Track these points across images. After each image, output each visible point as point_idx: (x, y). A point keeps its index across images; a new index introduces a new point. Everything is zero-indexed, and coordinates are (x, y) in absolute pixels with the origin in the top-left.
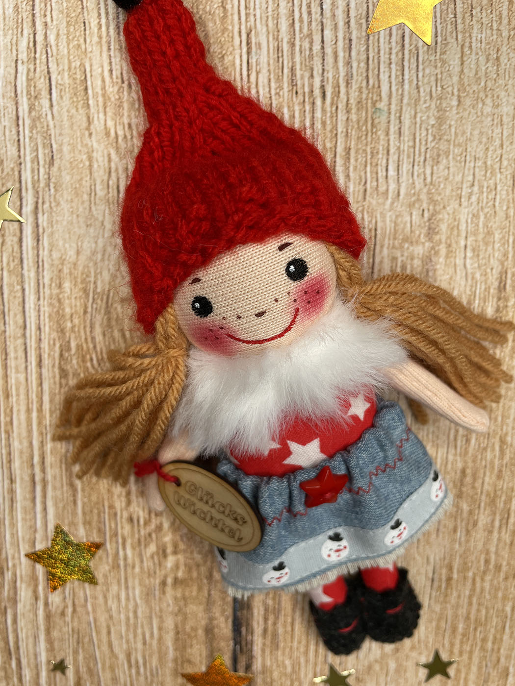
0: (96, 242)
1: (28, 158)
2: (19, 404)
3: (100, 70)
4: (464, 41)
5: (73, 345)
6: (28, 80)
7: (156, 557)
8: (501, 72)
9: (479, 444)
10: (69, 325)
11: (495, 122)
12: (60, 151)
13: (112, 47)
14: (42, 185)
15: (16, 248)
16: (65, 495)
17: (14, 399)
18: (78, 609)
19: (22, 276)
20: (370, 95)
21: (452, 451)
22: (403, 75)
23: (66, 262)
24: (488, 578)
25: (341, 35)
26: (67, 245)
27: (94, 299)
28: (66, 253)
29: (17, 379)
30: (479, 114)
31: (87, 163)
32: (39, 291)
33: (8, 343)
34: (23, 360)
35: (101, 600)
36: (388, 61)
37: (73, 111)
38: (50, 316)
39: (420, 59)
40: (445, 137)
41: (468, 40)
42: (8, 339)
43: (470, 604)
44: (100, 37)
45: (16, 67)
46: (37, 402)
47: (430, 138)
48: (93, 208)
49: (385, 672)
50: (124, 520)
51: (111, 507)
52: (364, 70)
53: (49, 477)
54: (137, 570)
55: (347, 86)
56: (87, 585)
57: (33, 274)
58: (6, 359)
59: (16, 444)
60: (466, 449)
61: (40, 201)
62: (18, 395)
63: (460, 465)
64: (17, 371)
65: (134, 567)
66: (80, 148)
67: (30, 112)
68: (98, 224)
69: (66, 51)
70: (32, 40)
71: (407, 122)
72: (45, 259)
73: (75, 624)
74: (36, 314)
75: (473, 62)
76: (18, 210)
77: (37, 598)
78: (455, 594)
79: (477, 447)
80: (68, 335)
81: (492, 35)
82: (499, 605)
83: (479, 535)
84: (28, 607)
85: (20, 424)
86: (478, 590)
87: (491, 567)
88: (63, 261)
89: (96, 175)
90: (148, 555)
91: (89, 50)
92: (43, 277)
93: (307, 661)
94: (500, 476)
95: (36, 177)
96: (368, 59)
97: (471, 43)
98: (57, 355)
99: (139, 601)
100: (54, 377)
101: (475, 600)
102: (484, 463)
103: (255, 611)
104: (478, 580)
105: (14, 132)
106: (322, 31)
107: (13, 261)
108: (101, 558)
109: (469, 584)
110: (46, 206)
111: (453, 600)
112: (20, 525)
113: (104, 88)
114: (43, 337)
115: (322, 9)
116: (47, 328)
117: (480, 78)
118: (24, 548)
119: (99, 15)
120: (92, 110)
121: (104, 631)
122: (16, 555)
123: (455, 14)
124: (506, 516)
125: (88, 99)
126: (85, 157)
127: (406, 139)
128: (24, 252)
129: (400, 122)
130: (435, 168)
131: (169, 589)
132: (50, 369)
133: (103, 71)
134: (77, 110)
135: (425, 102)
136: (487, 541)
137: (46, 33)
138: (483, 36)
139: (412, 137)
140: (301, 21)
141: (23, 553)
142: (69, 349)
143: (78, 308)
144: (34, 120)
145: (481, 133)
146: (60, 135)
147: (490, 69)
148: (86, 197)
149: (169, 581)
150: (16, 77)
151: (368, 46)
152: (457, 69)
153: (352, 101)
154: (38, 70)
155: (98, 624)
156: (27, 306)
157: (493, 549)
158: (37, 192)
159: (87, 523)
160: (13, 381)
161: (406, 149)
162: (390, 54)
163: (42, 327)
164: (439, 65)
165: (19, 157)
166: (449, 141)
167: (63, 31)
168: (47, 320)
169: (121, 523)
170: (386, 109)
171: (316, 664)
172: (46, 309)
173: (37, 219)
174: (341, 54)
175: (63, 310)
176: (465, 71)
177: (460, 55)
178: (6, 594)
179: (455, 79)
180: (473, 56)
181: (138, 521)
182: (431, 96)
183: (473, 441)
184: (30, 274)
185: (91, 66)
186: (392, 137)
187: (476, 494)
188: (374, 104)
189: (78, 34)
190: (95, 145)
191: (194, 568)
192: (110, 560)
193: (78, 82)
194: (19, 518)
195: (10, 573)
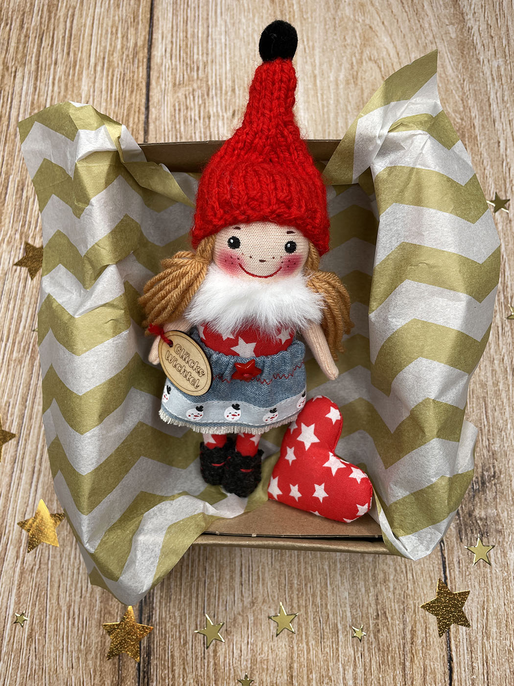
2: (35, 423)
16: (50, 481)
18: (43, 566)
35: (58, 558)
49: (246, 624)
53: (43, 468)
59: (29, 447)
73: (38, 579)
77: (17, 558)
84: (11, 565)
85: (34, 435)
93: (190, 613)
112: (19, 501)
118: (18, 518)
121: (56, 585)
122: (12, 524)
141: (17, 522)
155: (53, 579)
160: (36, 410)
171: (197, 616)
194: (20, 497)
195: (5, 537)
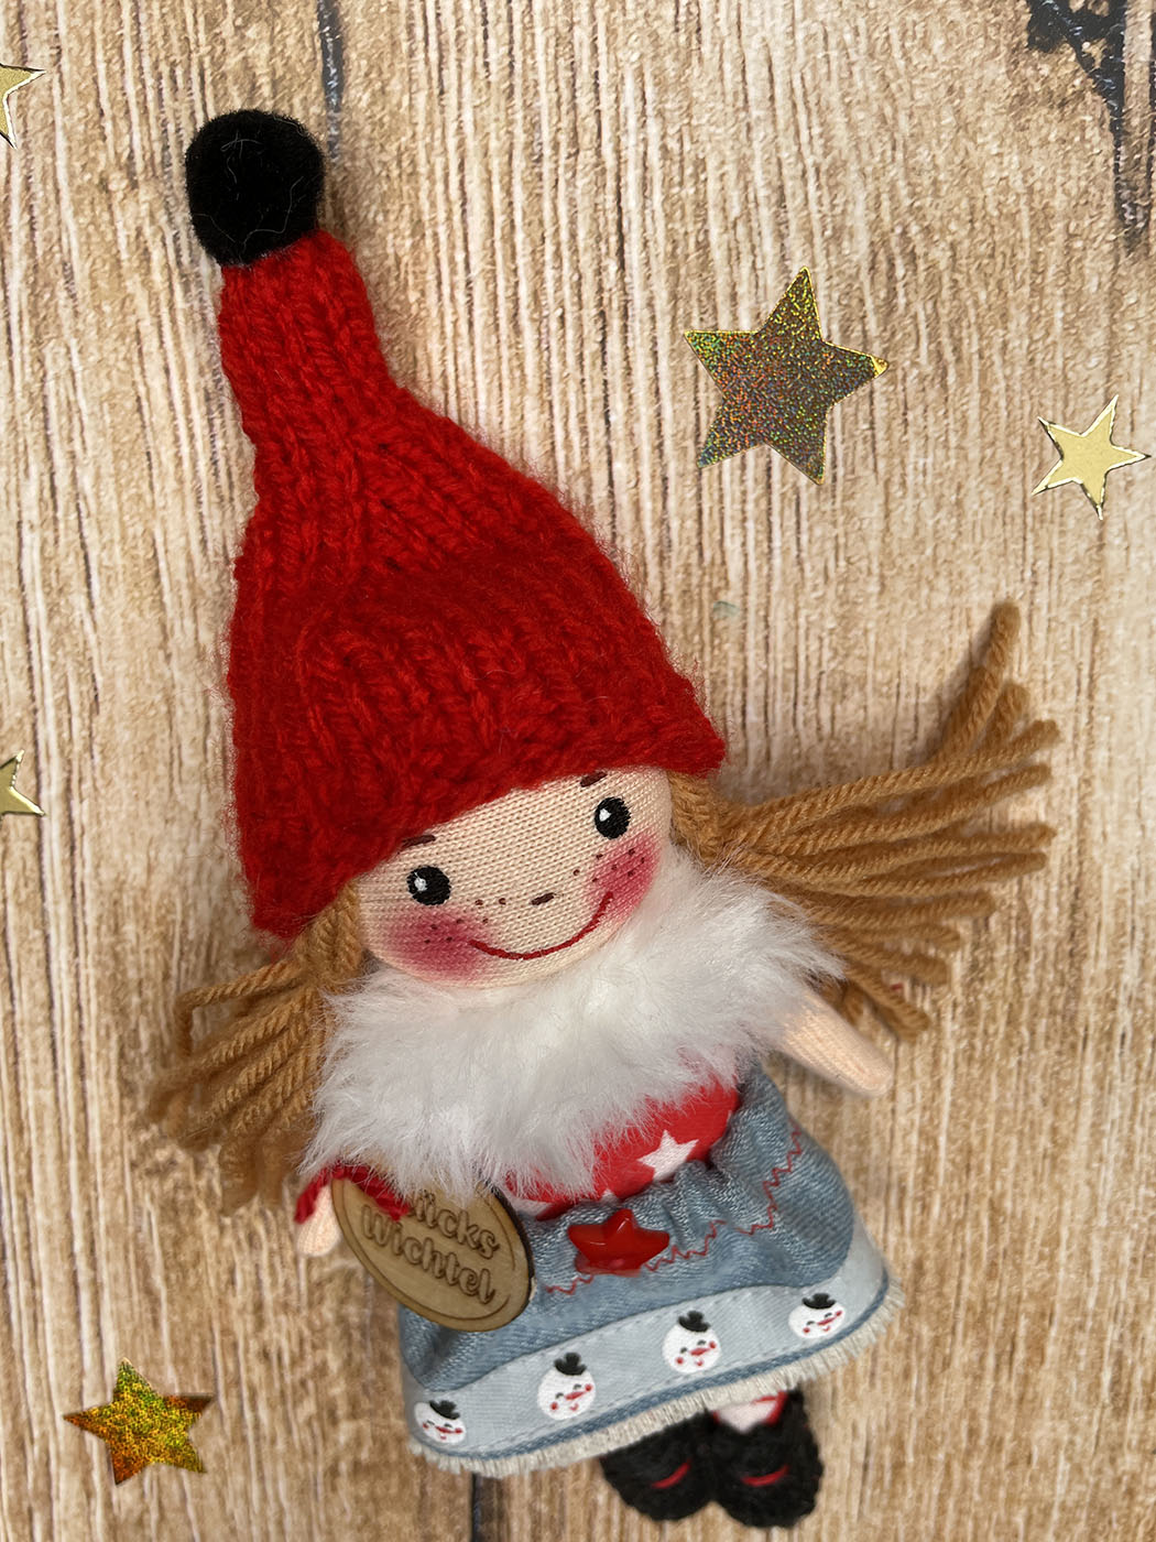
0: (184, 851)
1: (49, 701)
2: (41, 1145)
3: (182, 541)
4: (890, 472)
5: (144, 1036)
6: (44, 559)
7: (315, 1424)
8: (966, 528)
9: (949, 1215)
10: (135, 1000)
11: (956, 622)
12: (111, 687)
13: (204, 499)
14: (78, 747)
15: (31, 862)
16: (136, 1309)
17: (34, 1136)
18: (170, 1515)
19: (44, 912)
20: (707, 579)
21: (895, 1227)
22: (770, 540)
23: (127, 886)
24: (976, 1463)
25: (645, 470)
26: (128, 857)
27: (182, 953)
28: (126, 872)
29: (37, 1099)
30: (924, 607)
31: (164, 709)
32: (76, 940)
33: (19, 1034)
34: (49, 1064)
35: (212, 1499)
36: (739, 516)
37: (134, 615)
38: (98, 984)
39: (804, 510)
40: (857, 652)
41: (898, 471)
42: (18, 1027)
43: (942, 1511)
44: (181, 481)
45: (19, 534)
46: (78, 1141)
47: (827, 654)
48: (177, 790)
50: (251, 1356)
51: (226, 1331)
52: (693, 534)
53: (105, 1277)
54: (281, 1446)
55: (661, 564)
56: (184, 1473)
57: (63, 909)
58: (16, 1063)
59: (39, 1217)
60: (922, 1223)
61: (75, 777)
62: (40, 1128)
63: (911, 1253)
64: (38, 1085)
65: (273, 1442)
66: (148, 681)
67: (50, 618)
68: (187, 818)
69: (115, 507)
70: (47, 484)
71: (780, 624)
72: (87, 882)
74: (72, 980)
75: (909, 513)
76: (32, 795)
77: (89, 1495)
78: (910, 1492)
79: (944, 1220)
80: (133, 1018)
81: (948, 458)
82: (1000, 1512)
83: (955, 1385)
84: (74, 1509)
85: (45, 1181)
86: (957, 1485)
87: (982, 1442)
88: (120, 885)
89: (180, 729)
90: (301, 1419)
91: (160, 503)
92: (84, 913)
94: (992, 1273)
95: (66, 735)
96: (700, 512)
97: (904, 475)
98: (113, 1055)
99: (286, 1504)
100: (109, 1095)
101: (951, 1504)
102: (959, 1249)
103: (515, 1525)
104: (956, 1467)
105: (21, 653)
106: (610, 463)
107: (26, 885)
108: (209, 1425)
109: (938, 1473)
110: (87, 785)
111: (907, 1502)
112: (51, 1362)
113: (191, 573)
114: (85, 1022)
115: (608, 422)
116: (94, 1007)
117: (922, 542)
118: (61, 1404)
119: (177, 439)
120: (170, 613)
122: (48, 1416)
123: (872, 423)
124: (1008, 1348)
125: (161, 593)
126: (159, 697)
127: (780, 656)
128: (47, 869)
129: (767, 626)
130: (838, 708)
131: (343, 1482)
132: (102, 1081)
133: (188, 542)
134: (141, 613)
135: (815, 588)
136: (973, 1393)
137: (74, 474)
138: (930, 460)
139: (790, 653)
140: (568, 445)
141: (59, 1414)
142: (136, 1044)
143: (152, 970)
144: (58, 633)
145: (928, 643)
146: (109, 658)
147: (944, 523)
148: (162, 769)
149: (344, 1467)
150: (20, 555)
151: (700, 490)
152: (878, 526)
153: (671, 590)
154: (62, 540)
156: (54, 967)
157: (984, 1410)
158: (69, 762)
159: (180, 1361)
160: (31, 1103)
161: (780, 675)
162: (744, 502)
163: (84, 1004)
164: (841, 519)
165: (33, 699)
166: (863, 659)
167: (108, 469)
168: (93, 992)
169: (247, 1360)
170: (738, 602)
172: (91, 971)
173: (69, 809)
174: (647, 505)
175: (124, 973)
176: (894, 528)
177: (881, 500)
178: (30, 1485)
179: (874, 544)
180: (909, 501)
181: (280, 1358)
182: (827, 577)
183: (936, 1209)
184: (58, 908)
185: (165, 533)
186: (751, 655)
187: (947, 1307)
188: (714, 594)
189: (136, 475)
190: (177, 675)
191: (392, 1445)
192: (227, 1428)
193: (141, 562)
194: (50, 1350)
195: (36, 1449)
